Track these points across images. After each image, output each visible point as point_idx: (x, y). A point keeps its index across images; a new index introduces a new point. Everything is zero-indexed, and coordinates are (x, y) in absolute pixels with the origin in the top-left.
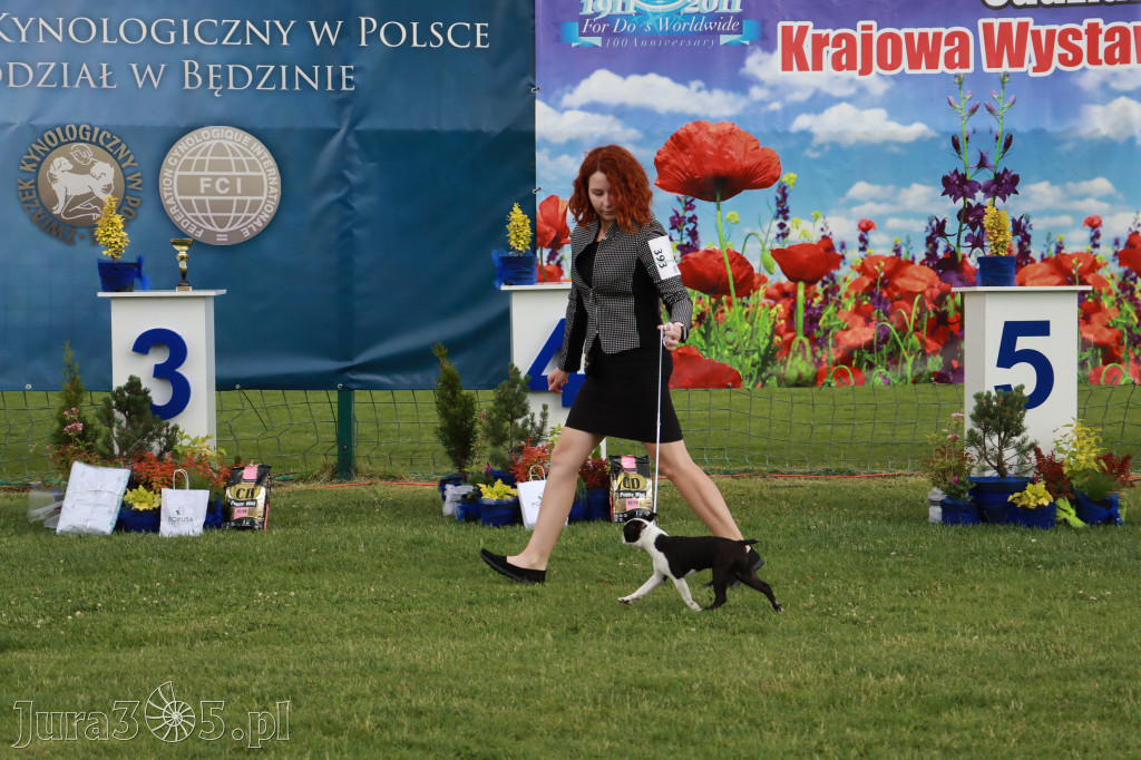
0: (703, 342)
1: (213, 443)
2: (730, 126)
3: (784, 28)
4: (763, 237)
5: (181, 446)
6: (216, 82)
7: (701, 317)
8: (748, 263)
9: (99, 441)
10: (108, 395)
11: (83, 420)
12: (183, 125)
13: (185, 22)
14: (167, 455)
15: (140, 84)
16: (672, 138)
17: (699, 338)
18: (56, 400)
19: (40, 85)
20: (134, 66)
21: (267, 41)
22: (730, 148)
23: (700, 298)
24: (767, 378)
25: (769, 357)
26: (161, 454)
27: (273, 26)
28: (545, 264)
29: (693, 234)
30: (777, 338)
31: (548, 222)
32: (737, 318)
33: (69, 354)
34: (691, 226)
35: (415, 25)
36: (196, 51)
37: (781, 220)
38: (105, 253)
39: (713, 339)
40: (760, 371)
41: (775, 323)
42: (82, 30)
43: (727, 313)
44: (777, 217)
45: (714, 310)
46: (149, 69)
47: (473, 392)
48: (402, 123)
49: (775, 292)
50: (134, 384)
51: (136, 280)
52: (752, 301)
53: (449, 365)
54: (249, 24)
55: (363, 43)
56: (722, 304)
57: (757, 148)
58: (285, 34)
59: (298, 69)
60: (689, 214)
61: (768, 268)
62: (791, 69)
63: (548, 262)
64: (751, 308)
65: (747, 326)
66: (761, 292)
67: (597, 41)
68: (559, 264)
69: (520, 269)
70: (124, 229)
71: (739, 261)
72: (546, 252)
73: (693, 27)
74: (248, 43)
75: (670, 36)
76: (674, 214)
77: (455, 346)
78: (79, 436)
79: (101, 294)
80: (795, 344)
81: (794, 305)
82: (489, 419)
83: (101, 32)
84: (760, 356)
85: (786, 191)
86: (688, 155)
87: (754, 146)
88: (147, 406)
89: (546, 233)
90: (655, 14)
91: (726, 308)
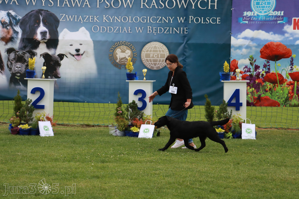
0: (271, 95)
1: (152, 117)
2: (279, 43)
3: (294, 19)
4: (287, 70)
5: (144, 117)
6: (155, 32)
7: (270, 89)
8: (282, 76)
9: (125, 115)
10: (128, 105)
11: (122, 110)
12: (147, 41)
13: (148, 17)
14: (141, 119)
15: (137, 32)
16: (265, 46)
17: (269, 94)
18: (116, 106)
19: (115, 32)
20: (136, 28)
21: (167, 22)
22: (279, 48)
23: (270, 84)
24: (287, 104)
25: (287, 99)
26: (139, 119)
27: (169, 18)
28: (232, 76)
29: (269, 69)
30: (289, 95)
31: (233, 66)
32: (279, 90)
33: (119, 95)
34: (268, 67)
35: (202, 18)
36: (151, 24)
37: (291, 66)
38: (128, 71)
39: (273, 94)
40: (285, 103)
41: (289, 91)
42: (125, 19)
43: (277, 88)
44: (290, 65)
45: (273, 87)
46: (140, 28)
47: (214, 106)
48: (199, 41)
49: (289, 83)
50: (134, 102)
51: (135, 78)
52: (283, 85)
53: (208, 100)
54: (163, 18)
55: (190, 22)
56: (276, 86)
57: (286, 48)
58: (172, 20)
59: (174, 29)
60: (268, 64)
61: (288, 77)
62: (295, 29)
63: (233, 75)
64: (283, 87)
65: (282, 92)
66: (286, 83)
67: (247, 22)
68: (235, 76)
69: (226, 77)
70: (132, 66)
71: (280, 76)
72: (232, 73)
73: (271, 19)
74: (163, 22)
75: (265, 21)
76: (264, 64)
77: (210, 95)
78: (121, 114)
79: (127, 81)
80: (294, 96)
81: (294, 87)
82: (218, 113)
83: (129, 20)
84: (285, 99)
85: (293, 59)
86: (268, 50)
87: (285, 48)
88: (137, 108)
89: (232, 68)
90: (261, 16)
91: (277, 87)
